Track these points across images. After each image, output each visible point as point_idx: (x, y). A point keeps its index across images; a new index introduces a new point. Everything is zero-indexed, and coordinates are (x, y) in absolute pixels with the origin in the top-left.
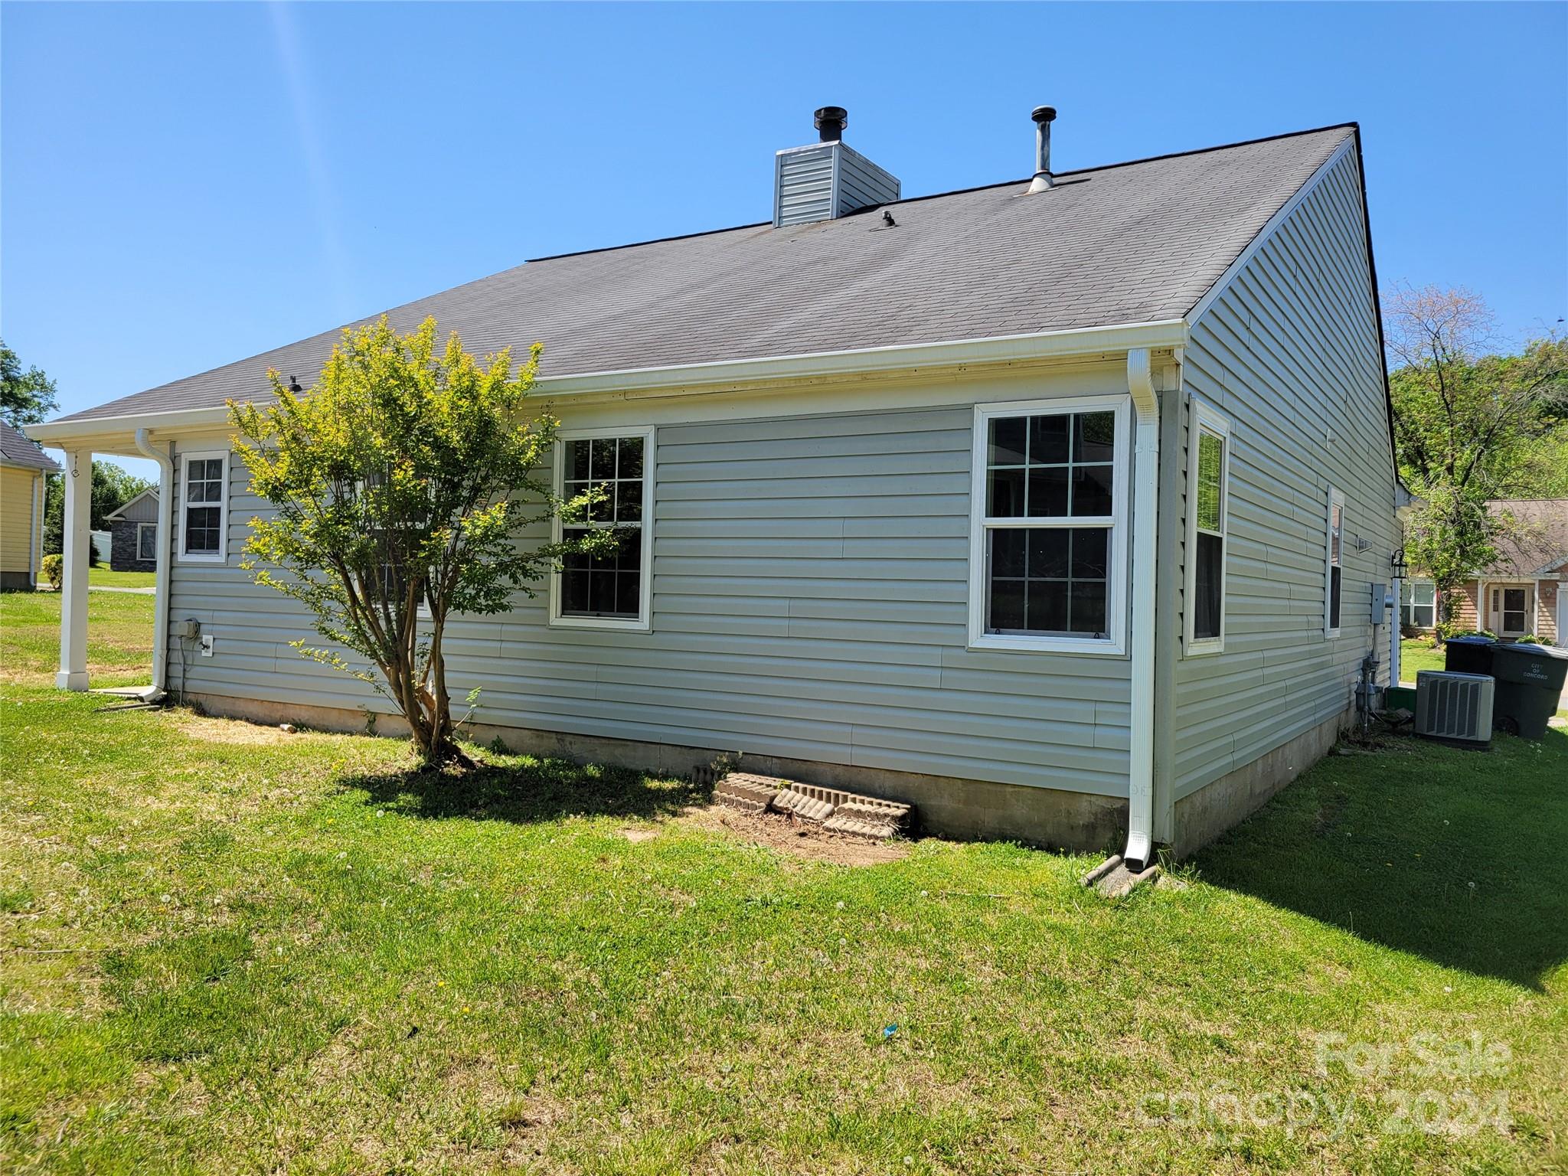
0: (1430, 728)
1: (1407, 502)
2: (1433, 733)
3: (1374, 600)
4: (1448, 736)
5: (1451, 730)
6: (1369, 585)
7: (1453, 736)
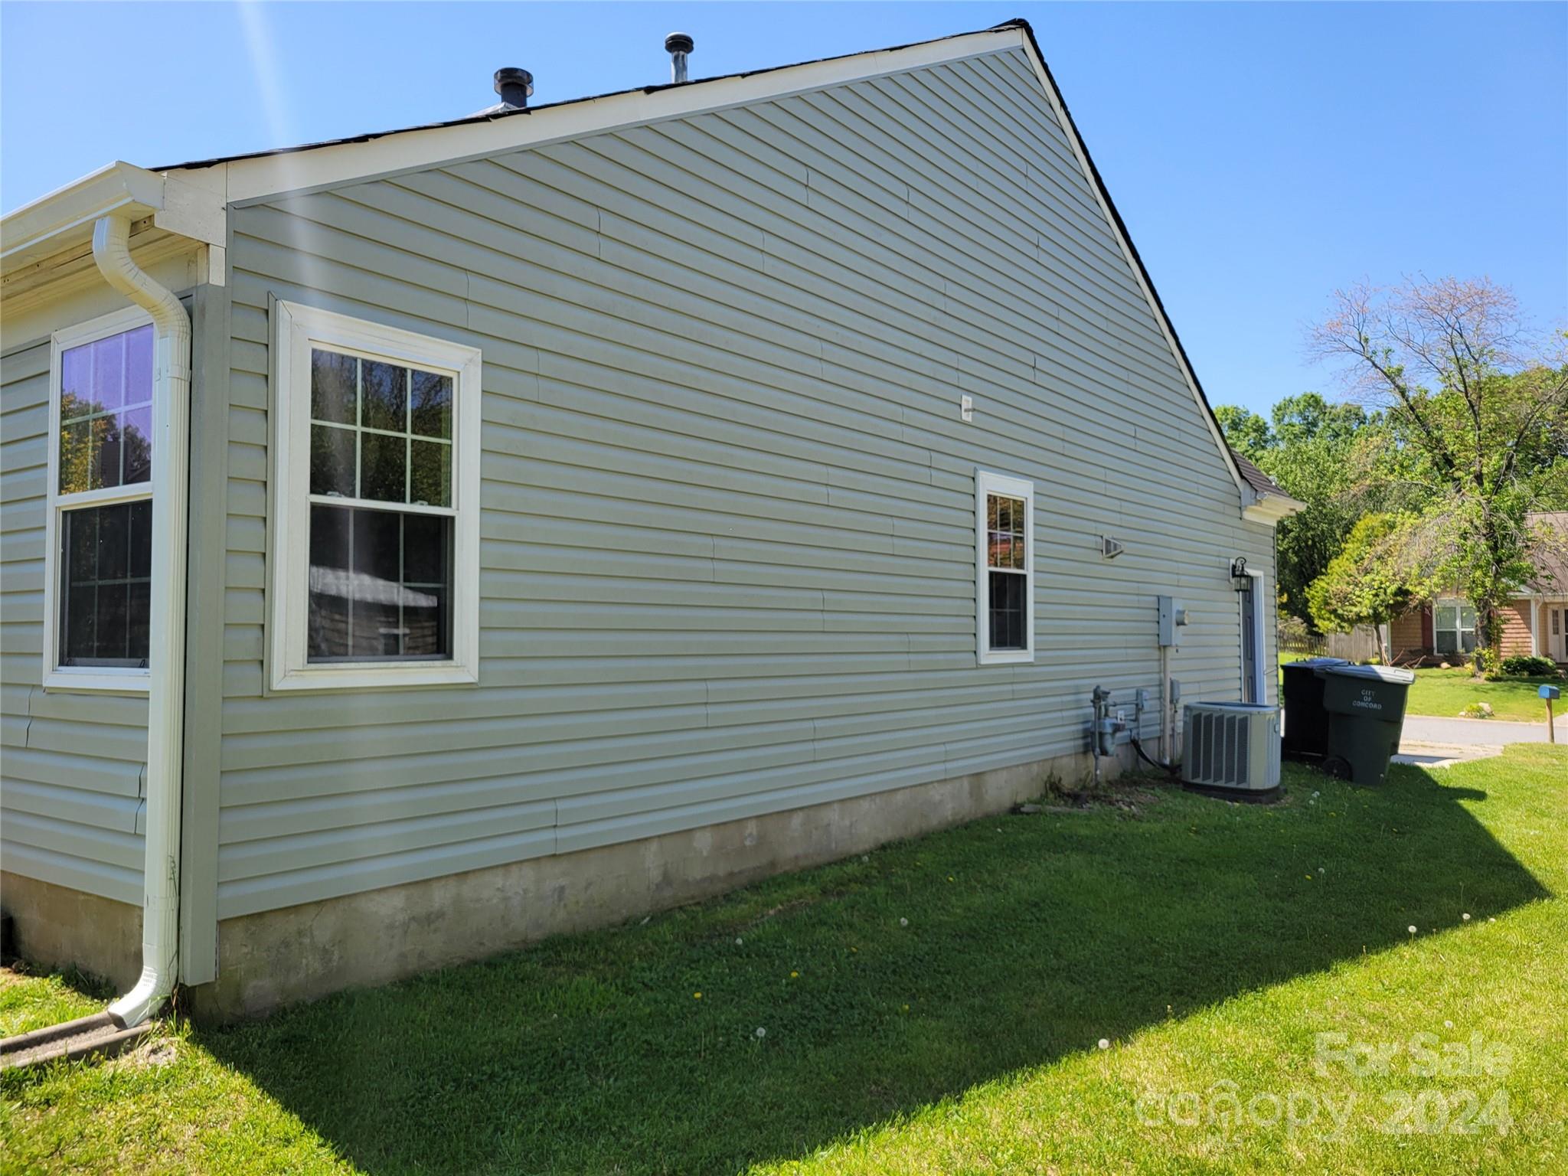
0: (1196, 775)
1: (1253, 501)
2: (1199, 781)
3: (1161, 617)
4: (1216, 784)
5: (1218, 777)
6: (1156, 599)
7: (1221, 783)
